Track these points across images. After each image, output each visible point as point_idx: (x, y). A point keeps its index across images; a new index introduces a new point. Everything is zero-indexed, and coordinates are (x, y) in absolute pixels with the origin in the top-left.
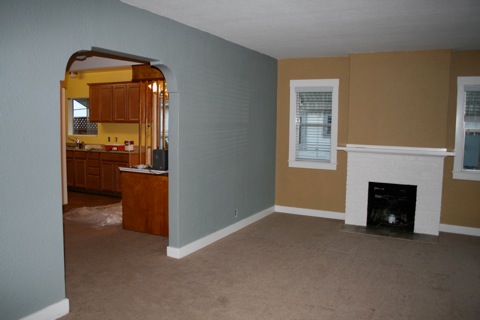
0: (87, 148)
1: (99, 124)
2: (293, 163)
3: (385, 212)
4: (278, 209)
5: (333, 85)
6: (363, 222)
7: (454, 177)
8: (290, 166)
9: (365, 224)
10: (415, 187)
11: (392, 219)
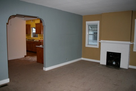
0: (35, 41)
1: (38, 34)
2: (87, 46)
3: (113, 61)
4: (82, 59)
5: (98, 22)
6: (105, 64)
7: (134, 51)
8: (86, 46)
9: (106, 64)
10: (121, 53)
11: (114, 63)
